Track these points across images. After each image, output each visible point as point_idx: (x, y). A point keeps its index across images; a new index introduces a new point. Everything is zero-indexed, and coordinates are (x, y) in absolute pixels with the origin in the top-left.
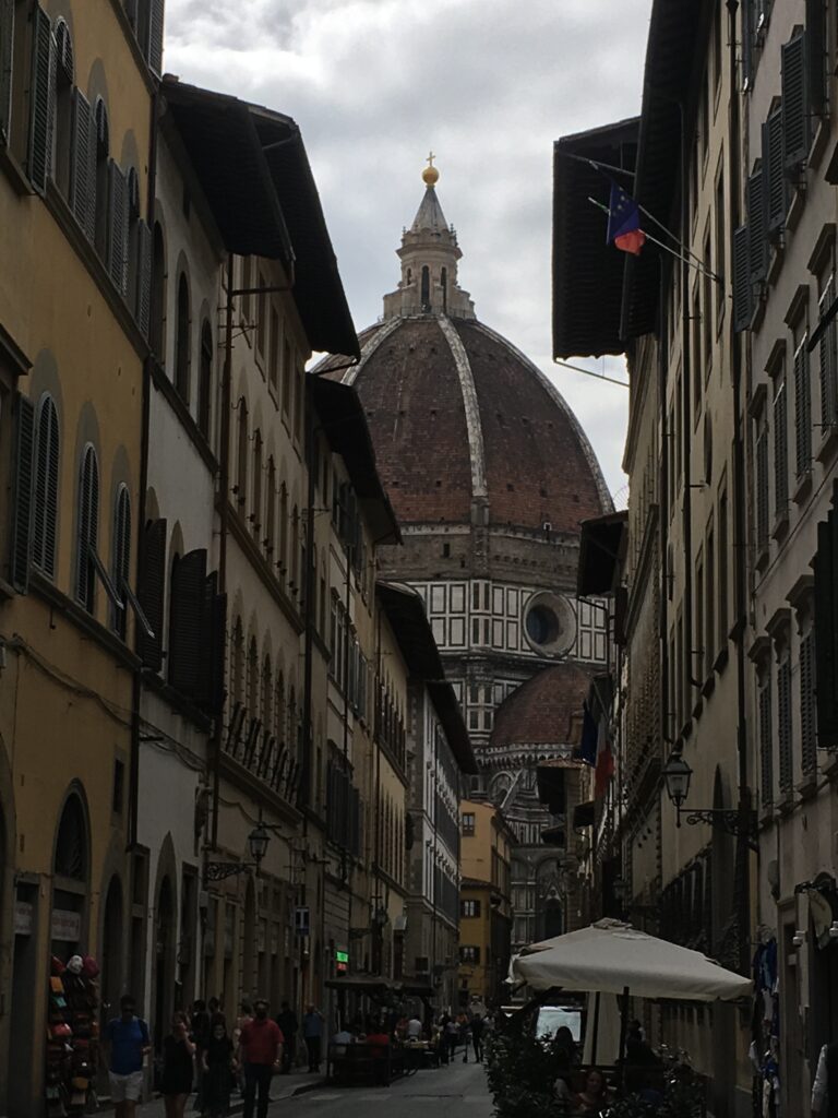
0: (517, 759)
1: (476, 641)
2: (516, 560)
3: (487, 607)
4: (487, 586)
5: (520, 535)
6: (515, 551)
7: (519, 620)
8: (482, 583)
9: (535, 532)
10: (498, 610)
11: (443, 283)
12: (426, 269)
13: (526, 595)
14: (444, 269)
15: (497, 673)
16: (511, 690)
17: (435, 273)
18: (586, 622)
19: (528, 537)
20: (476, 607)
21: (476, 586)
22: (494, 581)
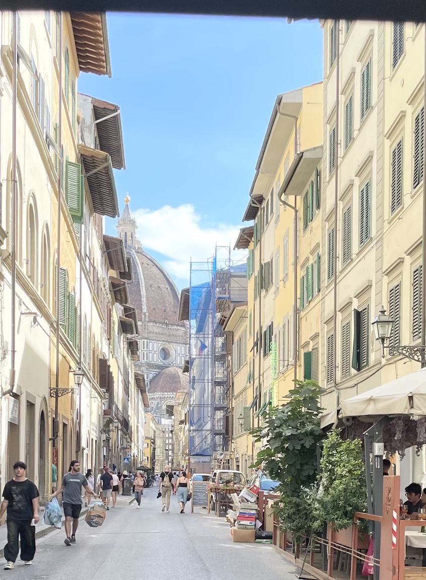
0: (157, 397)
1: (144, 359)
2: (156, 333)
3: (147, 349)
4: (147, 342)
5: (158, 325)
6: (156, 330)
7: (157, 352)
8: (146, 341)
9: (162, 324)
10: (151, 349)
11: (132, 238)
12: (126, 233)
13: (160, 344)
14: (132, 233)
15: (151, 370)
16: (155, 375)
17: (129, 234)
18: (179, 353)
19: (161, 325)
20: (144, 348)
21: (144, 341)
22: (149, 340)
